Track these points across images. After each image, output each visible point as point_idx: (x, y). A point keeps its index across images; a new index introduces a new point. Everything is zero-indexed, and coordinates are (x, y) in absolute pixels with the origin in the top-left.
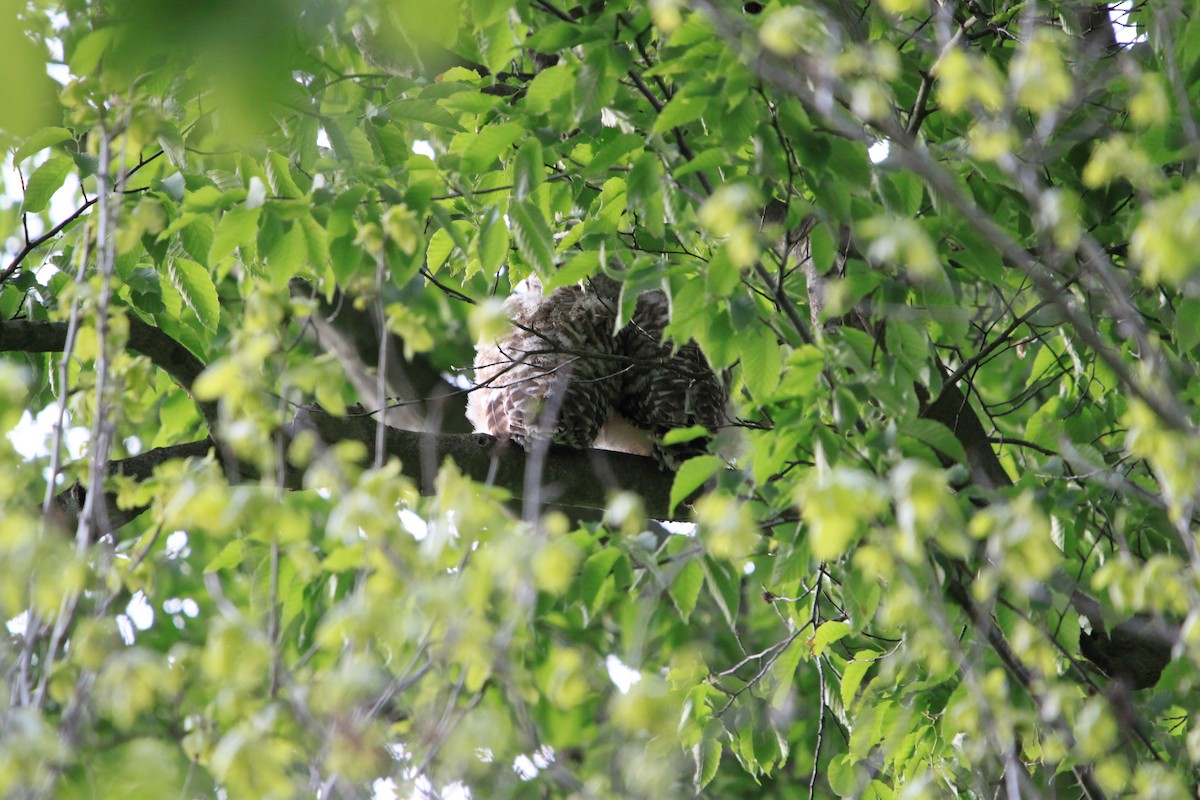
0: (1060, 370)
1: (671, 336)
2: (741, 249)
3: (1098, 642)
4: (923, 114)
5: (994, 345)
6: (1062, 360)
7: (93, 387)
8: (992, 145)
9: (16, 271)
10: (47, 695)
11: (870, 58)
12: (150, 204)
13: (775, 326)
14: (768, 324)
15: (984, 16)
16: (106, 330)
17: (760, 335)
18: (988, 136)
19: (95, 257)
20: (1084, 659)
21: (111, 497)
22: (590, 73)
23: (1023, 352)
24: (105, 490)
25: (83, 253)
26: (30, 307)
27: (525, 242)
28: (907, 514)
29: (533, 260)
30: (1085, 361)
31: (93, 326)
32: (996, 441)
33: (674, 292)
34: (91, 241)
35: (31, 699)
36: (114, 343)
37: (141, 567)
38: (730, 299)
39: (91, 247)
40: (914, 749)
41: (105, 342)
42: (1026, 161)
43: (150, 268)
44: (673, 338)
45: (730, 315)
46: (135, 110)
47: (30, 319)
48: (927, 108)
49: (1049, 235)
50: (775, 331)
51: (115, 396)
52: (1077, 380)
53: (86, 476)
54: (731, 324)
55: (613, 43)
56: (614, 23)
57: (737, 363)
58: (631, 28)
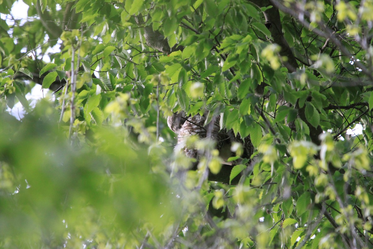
5: (342, 132)
8: (354, 31)
18: (352, 29)
23: (349, 138)
25: (66, 88)
30: (368, 140)
43: (82, 107)
45: (245, 121)
54: (246, 124)
55: (208, 39)
56: (209, 33)
57: (249, 135)
58: (213, 34)
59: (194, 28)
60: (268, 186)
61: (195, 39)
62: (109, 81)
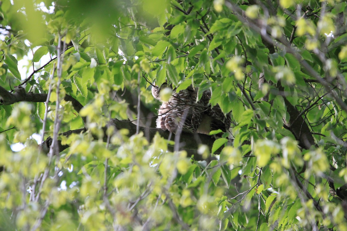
0: (331, 114)
1: (210, 103)
2: (239, 75)
3: (342, 192)
4: (293, 38)
5: (313, 105)
6: (332, 111)
7: (55, 110)
8: (312, 46)
9: (30, 79)
10: (39, 198)
11: (277, 20)
12: (73, 57)
13: (242, 100)
14: (240, 100)
15: (311, 10)
16: (59, 93)
17: (238, 103)
18: (311, 43)
19: (56, 72)
20: (337, 196)
21: (59, 142)
22: (189, 28)
23: (320, 108)
24: (58, 139)
25: (53, 71)
26: (34, 89)
27: (170, 75)
28: (285, 153)
29: (172, 80)
30: (338, 111)
31: (55, 92)
32: (313, 134)
33: (213, 90)
34: (55, 67)
35: (35, 199)
36: (61, 96)
37: (68, 162)
38: (229, 93)
39: (55, 69)
40: (288, 223)
41: (59, 96)
42: (322, 52)
43: (69, 79)
44: (211, 104)
45: (229, 97)
46: (69, 29)
47: (34, 93)
48: (295, 36)
49: (328, 72)
50: (242, 102)
51: (61, 112)
52: (336, 117)
53: (52, 135)
54: (229, 100)
55: (195, 19)
56: (196, 13)
57: (231, 111)
58: (200, 15)
59: (182, 8)
60: (248, 159)
61: (183, 19)
62: (96, 55)
